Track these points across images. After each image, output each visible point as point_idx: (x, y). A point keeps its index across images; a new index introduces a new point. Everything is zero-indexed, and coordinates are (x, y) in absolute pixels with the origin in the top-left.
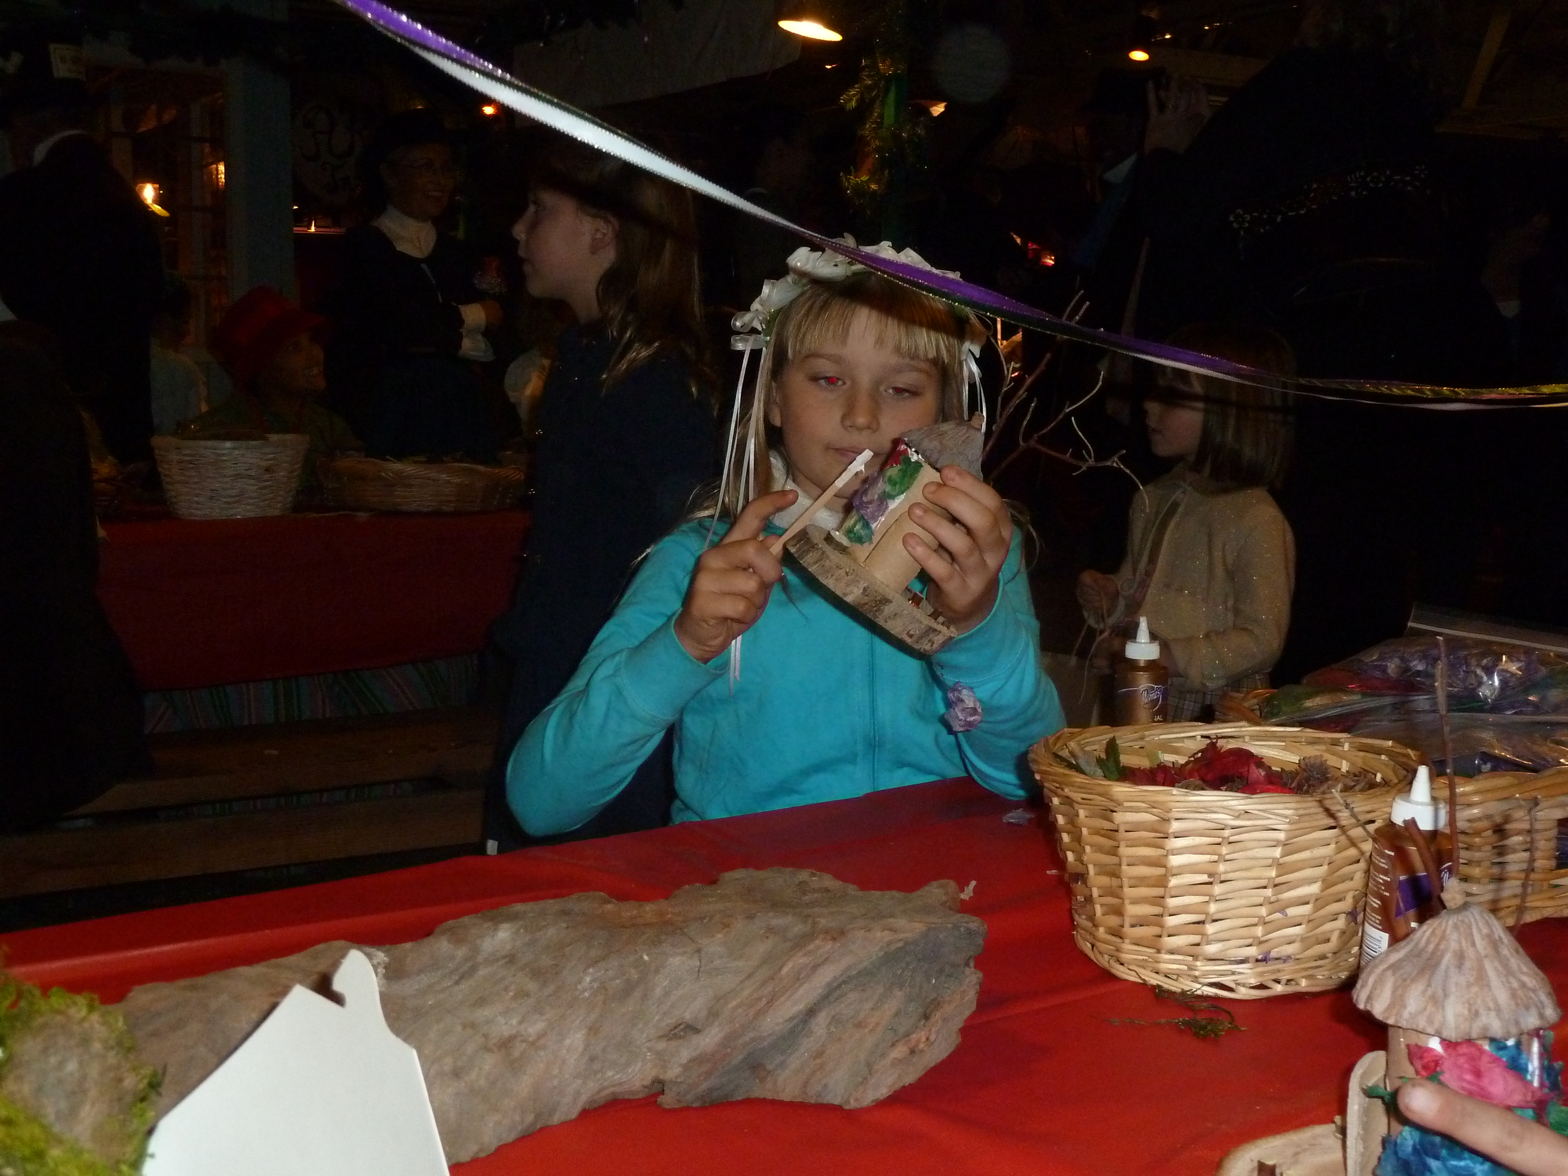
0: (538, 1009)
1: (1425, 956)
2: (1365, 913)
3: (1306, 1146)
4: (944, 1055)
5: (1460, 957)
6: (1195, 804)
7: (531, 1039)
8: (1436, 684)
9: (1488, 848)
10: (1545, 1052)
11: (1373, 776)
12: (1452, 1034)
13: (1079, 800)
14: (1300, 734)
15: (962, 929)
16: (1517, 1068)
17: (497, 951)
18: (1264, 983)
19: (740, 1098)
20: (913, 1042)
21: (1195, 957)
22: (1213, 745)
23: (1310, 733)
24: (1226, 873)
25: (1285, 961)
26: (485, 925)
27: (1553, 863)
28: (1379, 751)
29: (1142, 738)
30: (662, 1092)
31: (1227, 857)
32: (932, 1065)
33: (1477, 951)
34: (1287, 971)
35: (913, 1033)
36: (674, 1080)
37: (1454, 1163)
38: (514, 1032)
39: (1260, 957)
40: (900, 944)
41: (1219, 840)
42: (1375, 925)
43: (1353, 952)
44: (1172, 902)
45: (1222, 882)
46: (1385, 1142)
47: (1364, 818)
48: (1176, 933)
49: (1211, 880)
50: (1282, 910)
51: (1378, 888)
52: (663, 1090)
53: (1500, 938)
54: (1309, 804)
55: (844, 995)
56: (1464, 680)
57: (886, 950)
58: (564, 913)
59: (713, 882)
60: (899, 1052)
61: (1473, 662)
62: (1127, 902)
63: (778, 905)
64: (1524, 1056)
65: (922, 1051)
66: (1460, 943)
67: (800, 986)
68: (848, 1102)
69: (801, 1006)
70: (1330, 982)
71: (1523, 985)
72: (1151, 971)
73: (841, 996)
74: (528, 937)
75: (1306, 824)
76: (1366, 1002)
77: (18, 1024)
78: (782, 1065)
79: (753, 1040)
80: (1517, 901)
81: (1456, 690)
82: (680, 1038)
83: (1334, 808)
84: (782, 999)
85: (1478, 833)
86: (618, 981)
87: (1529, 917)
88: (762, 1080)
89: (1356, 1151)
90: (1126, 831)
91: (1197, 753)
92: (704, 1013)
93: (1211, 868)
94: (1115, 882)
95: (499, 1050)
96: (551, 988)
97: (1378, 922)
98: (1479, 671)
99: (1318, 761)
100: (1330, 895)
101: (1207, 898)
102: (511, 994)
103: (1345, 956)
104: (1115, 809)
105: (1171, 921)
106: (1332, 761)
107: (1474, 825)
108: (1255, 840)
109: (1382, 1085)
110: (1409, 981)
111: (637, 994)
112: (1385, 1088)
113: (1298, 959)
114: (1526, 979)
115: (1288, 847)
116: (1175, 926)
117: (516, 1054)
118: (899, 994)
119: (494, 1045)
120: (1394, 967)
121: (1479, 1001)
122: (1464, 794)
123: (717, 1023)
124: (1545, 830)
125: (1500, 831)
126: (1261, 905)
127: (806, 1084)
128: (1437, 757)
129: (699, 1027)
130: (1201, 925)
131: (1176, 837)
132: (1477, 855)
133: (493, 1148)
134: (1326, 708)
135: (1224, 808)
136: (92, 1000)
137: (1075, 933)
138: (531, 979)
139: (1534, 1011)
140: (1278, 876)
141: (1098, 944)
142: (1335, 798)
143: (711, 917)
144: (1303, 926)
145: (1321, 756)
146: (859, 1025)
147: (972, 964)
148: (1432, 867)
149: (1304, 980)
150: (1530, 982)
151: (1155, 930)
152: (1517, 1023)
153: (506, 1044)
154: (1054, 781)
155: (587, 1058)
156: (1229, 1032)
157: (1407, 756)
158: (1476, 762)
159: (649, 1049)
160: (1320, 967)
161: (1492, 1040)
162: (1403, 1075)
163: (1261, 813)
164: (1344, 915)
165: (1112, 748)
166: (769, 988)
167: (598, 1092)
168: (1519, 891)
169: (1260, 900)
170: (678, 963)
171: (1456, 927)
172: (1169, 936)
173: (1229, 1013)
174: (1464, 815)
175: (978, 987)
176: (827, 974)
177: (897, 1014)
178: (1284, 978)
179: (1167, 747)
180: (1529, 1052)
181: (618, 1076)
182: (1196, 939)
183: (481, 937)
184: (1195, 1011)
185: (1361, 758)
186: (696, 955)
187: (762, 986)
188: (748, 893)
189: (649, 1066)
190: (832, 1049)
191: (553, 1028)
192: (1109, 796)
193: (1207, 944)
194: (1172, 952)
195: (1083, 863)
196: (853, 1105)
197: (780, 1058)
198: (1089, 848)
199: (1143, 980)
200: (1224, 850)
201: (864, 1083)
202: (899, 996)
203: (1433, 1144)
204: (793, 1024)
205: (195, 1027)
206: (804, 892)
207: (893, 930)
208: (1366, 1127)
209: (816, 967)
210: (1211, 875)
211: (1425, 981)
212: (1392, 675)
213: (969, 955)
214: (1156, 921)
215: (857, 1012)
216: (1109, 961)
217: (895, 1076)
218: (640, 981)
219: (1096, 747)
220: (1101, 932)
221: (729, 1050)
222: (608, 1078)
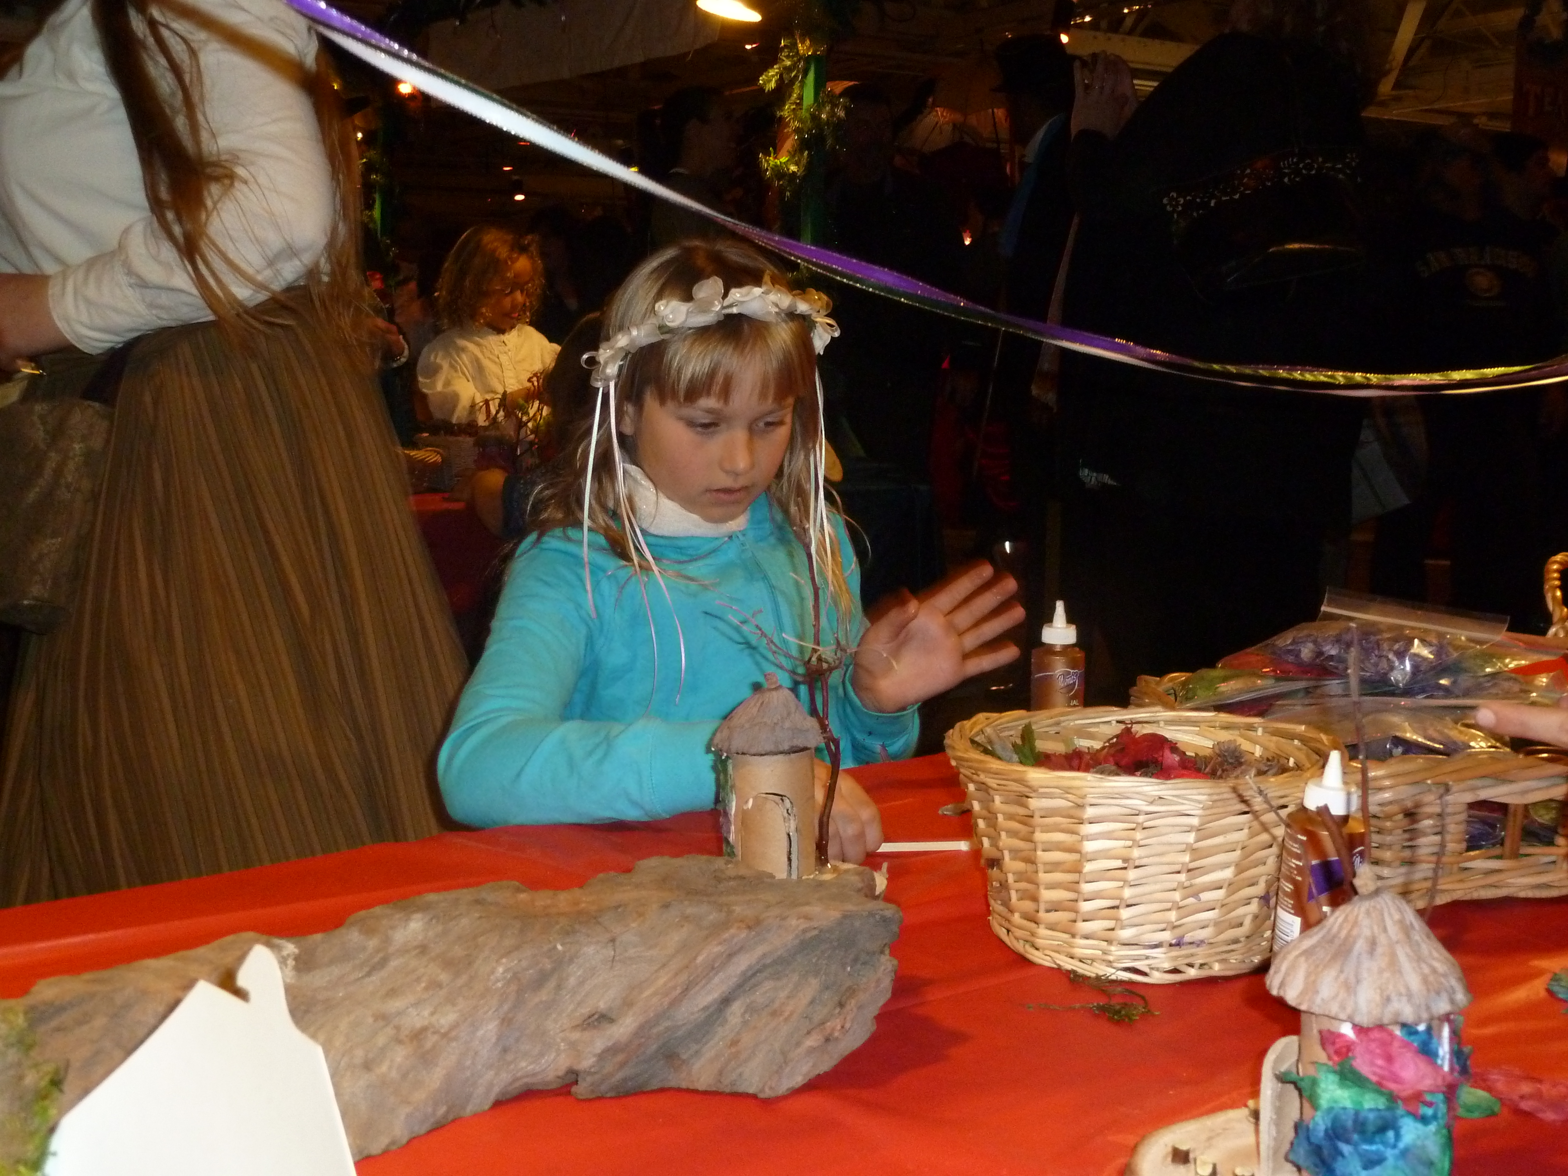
0: (450, 1000)
1: (1337, 942)
2: (1277, 898)
3: (1220, 1131)
4: (859, 1043)
5: (1373, 944)
6: (1109, 790)
7: (442, 1031)
8: (1349, 671)
9: (1400, 831)
10: (1455, 1035)
11: (1286, 761)
12: (1364, 1020)
13: (995, 786)
14: (1213, 719)
15: (877, 917)
16: (1427, 1052)
17: (409, 941)
18: (1178, 968)
19: (655, 1088)
20: (829, 1031)
21: (1109, 942)
22: (1128, 731)
23: (1224, 717)
24: (1140, 858)
25: (1198, 946)
26: (397, 916)
27: (1464, 845)
28: (1291, 737)
29: (1058, 724)
30: (576, 1083)
31: (1142, 843)
32: (847, 1053)
33: (1389, 938)
34: (1201, 955)
35: (828, 1021)
36: (588, 1070)
37: (1366, 1147)
38: (426, 1023)
39: (1174, 942)
40: (816, 932)
41: (1133, 826)
42: (1288, 909)
43: (1265, 936)
44: (1086, 888)
45: (1136, 867)
46: (1297, 1127)
47: (1276, 803)
48: (1090, 918)
49: (1126, 865)
50: (1196, 895)
51: (1291, 873)
52: (577, 1081)
53: (1411, 924)
54: (1223, 789)
55: (759, 983)
56: (1376, 665)
57: (802, 938)
58: (478, 902)
59: (628, 870)
60: (812, 1041)
61: (1385, 646)
62: (1042, 887)
63: (692, 893)
64: (1435, 1040)
65: (837, 1039)
66: (1372, 928)
67: (716, 974)
68: (763, 1090)
69: (716, 995)
70: (1244, 966)
71: (1434, 971)
72: (1066, 956)
73: (755, 985)
74: (440, 928)
75: (1221, 810)
76: (1280, 988)
78: (696, 1054)
79: (668, 1029)
80: (1428, 884)
81: (1368, 674)
82: (595, 1027)
83: (1247, 794)
84: (697, 988)
85: (1389, 817)
86: (531, 971)
87: (1441, 900)
88: (677, 1069)
89: (1269, 1136)
90: (1041, 817)
91: (1112, 739)
92: (618, 1002)
93: (1125, 853)
94: (1030, 867)
95: (411, 1042)
96: (464, 978)
97: (1290, 906)
98: (1391, 656)
99: (1232, 746)
100: (1243, 880)
101: (1121, 884)
102: (423, 985)
103: (1258, 940)
104: (1031, 795)
105: (1086, 907)
106: (1245, 746)
107: (1386, 809)
108: (1169, 826)
109: (1294, 1070)
110: (1321, 967)
111: (552, 984)
112: (1298, 1073)
113: (1211, 943)
114: (1437, 965)
115: (1202, 832)
116: (1090, 912)
117: (428, 1045)
118: (814, 981)
119: (407, 1036)
120: (1308, 953)
121: (1391, 987)
122: (1376, 779)
123: (631, 1012)
124: (1455, 814)
125: (1411, 815)
126: (1175, 890)
127: (721, 1073)
128: (1350, 740)
129: (613, 1017)
130: (1116, 910)
131: (1090, 823)
132: (1388, 839)
133: (404, 1141)
134: (1240, 692)
135: (1137, 793)
137: (990, 918)
138: (443, 970)
139: (1445, 996)
140: (1191, 861)
141: (1013, 929)
142: (1247, 783)
143: (627, 905)
144: (1216, 911)
145: (1235, 740)
146: (774, 1014)
147: (887, 951)
148: (1344, 852)
149: (1217, 964)
150: (1441, 967)
151: (1070, 915)
152: (1428, 1008)
153: (418, 1035)
154: (970, 768)
155: (499, 1049)
156: (1143, 1016)
157: (1320, 741)
158: (1388, 746)
159: (563, 1040)
160: (1233, 951)
161: (1404, 1025)
162: (1315, 1060)
163: (1175, 799)
164: (1258, 899)
165: (1027, 734)
166: (685, 976)
167: (511, 1084)
168: (1430, 874)
169: (1175, 885)
170: (592, 952)
171: (1368, 913)
172: (1084, 921)
173: (1143, 998)
174: (1375, 799)
175: (893, 974)
176: (743, 963)
177: (812, 1002)
178: (1198, 962)
179: (1082, 733)
180: (1440, 1037)
181: (532, 1067)
182: (1110, 924)
183: (393, 928)
184: (1110, 996)
185: (1274, 743)
186: (610, 944)
187: (676, 974)
188: (664, 882)
189: (563, 1056)
190: (747, 1039)
191: (466, 1019)
192: (1021, 781)
193: (1122, 929)
194: (1086, 937)
195: (998, 849)
196: (767, 1093)
197: (695, 1047)
198: (1003, 834)
199: (1058, 965)
200: (1138, 835)
201: (779, 1071)
202: (814, 983)
203: (1345, 1129)
204: (707, 1013)
205: (100, 1021)
206: (719, 880)
207: (807, 918)
208: (1279, 1111)
209: (731, 956)
210: (1125, 860)
211: (1337, 966)
212: (1305, 660)
213: (884, 943)
214: (1071, 906)
215: (773, 1001)
216: (1024, 946)
217: (811, 1064)
218: (554, 970)
219: (1012, 733)
220: (1016, 918)
221: (643, 1040)
222: (522, 1068)
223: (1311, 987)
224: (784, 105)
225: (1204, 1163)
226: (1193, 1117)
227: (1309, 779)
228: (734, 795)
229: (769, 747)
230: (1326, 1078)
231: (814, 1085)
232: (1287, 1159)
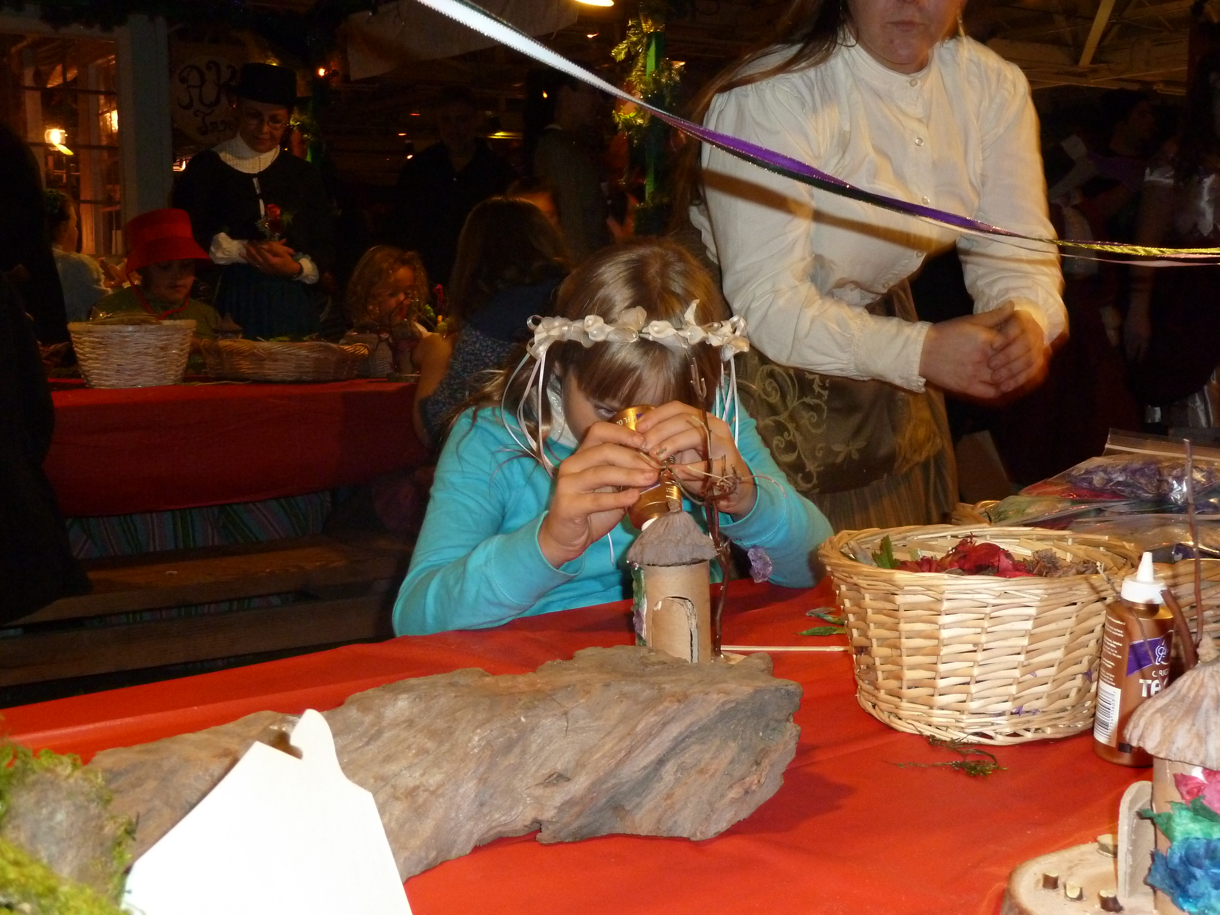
0: (436, 764)
1: (1188, 701)
2: (1099, 673)
3: (1077, 862)
4: (770, 795)
5: (1217, 701)
6: (961, 587)
7: (431, 789)
12: (1214, 765)
13: (865, 586)
14: (1028, 533)
15: (783, 691)
17: (398, 717)
18: (1017, 732)
19: (605, 834)
20: (748, 785)
21: (961, 712)
22: (964, 543)
23: (1040, 531)
24: (987, 642)
25: (1034, 713)
26: (387, 697)
28: (1096, 545)
29: (904, 538)
30: (540, 830)
31: (989, 630)
32: (762, 802)
34: (1036, 721)
35: (747, 776)
36: (550, 820)
37: (1215, 871)
38: (417, 783)
39: (1014, 711)
40: (733, 705)
41: (982, 616)
42: (1109, 682)
43: (1088, 704)
44: (943, 668)
45: (984, 650)
46: (1153, 856)
48: (945, 693)
49: (975, 649)
50: (1032, 672)
51: (1112, 652)
54: (1056, 584)
55: (688, 747)
56: (1157, 487)
57: (722, 709)
58: (452, 685)
59: (570, 657)
60: (734, 794)
61: (1165, 472)
62: (905, 668)
63: (626, 675)
65: (754, 792)
67: (653, 739)
68: (695, 835)
69: (652, 757)
70: (1070, 730)
72: (926, 724)
73: (684, 749)
74: (423, 705)
75: (1055, 602)
76: (1138, 740)
77: (14, 782)
78: (638, 805)
79: (614, 786)
81: (1152, 495)
82: (554, 785)
84: (638, 751)
86: (501, 739)
88: (622, 819)
89: (1126, 863)
90: (905, 611)
91: (952, 549)
92: (573, 764)
93: (975, 638)
94: (895, 652)
95: (406, 797)
96: (447, 746)
97: (1111, 679)
98: (1170, 480)
99: (1049, 554)
100: (1071, 659)
101: (971, 664)
102: (414, 751)
103: (1082, 709)
104: (897, 592)
105: (942, 683)
106: (1060, 554)
108: (1011, 615)
109: (1149, 808)
110: (1175, 721)
111: (517, 750)
112: (1153, 811)
113: (1044, 712)
115: (1038, 620)
116: (945, 687)
117: (421, 800)
118: (733, 745)
119: (402, 794)
120: (1162, 710)
123: (584, 772)
126: (1016, 668)
127: (659, 821)
129: (569, 776)
130: (966, 686)
131: (946, 615)
134: (1046, 512)
135: (986, 589)
136: (75, 760)
137: (858, 695)
138: (429, 739)
140: (1030, 644)
141: (880, 703)
143: (574, 685)
144: (1049, 685)
145: (1051, 549)
146: (701, 772)
147: (792, 720)
149: (1049, 728)
151: (929, 691)
153: (411, 793)
154: (844, 572)
155: (477, 803)
156: (994, 770)
157: (1128, 548)
158: (1174, 553)
159: (529, 796)
160: (1062, 718)
162: (1169, 799)
163: (1017, 593)
164: (1081, 675)
165: (885, 545)
166: (627, 742)
167: (487, 832)
169: (1015, 664)
170: (549, 724)
171: (1211, 677)
172: (940, 695)
173: (992, 757)
175: (797, 738)
176: (675, 730)
177: (732, 762)
178: (1033, 727)
179: (924, 545)
181: (504, 818)
182: (963, 697)
183: (384, 706)
184: (965, 755)
185: (1082, 551)
186: (564, 716)
187: (620, 741)
188: (601, 666)
189: (529, 808)
190: (679, 792)
191: (450, 779)
192: (891, 582)
193: (971, 701)
194: (942, 708)
195: (867, 637)
196: (699, 837)
197: (638, 800)
198: (872, 625)
199: (920, 731)
200: (986, 624)
201: (707, 819)
202: (733, 746)
203: (1197, 856)
204: (647, 772)
205: (151, 784)
206: (646, 665)
207: (727, 693)
208: (1134, 844)
209: (665, 724)
210: (975, 645)
211: (1189, 721)
212: (1097, 486)
213: (789, 712)
214: (930, 682)
215: (699, 761)
216: (889, 717)
217: (733, 812)
218: (519, 739)
219: (869, 546)
220: (882, 694)
221: (595, 795)
222: (496, 820)
223: (1167, 738)
224: (631, 72)
225: (1073, 888)
226: (1053, 851)
227: (1124, 576)
228: (646, 600)
229: (675, 560)
230: (1180, 813)
231: (734, 831)
232: (1146, 883)
